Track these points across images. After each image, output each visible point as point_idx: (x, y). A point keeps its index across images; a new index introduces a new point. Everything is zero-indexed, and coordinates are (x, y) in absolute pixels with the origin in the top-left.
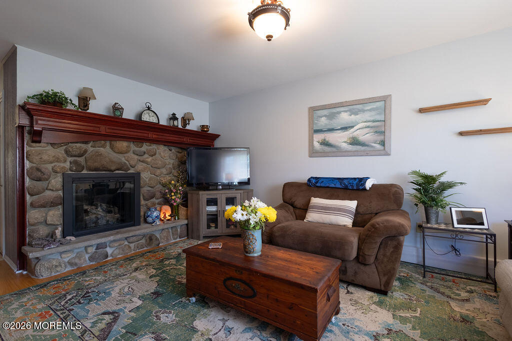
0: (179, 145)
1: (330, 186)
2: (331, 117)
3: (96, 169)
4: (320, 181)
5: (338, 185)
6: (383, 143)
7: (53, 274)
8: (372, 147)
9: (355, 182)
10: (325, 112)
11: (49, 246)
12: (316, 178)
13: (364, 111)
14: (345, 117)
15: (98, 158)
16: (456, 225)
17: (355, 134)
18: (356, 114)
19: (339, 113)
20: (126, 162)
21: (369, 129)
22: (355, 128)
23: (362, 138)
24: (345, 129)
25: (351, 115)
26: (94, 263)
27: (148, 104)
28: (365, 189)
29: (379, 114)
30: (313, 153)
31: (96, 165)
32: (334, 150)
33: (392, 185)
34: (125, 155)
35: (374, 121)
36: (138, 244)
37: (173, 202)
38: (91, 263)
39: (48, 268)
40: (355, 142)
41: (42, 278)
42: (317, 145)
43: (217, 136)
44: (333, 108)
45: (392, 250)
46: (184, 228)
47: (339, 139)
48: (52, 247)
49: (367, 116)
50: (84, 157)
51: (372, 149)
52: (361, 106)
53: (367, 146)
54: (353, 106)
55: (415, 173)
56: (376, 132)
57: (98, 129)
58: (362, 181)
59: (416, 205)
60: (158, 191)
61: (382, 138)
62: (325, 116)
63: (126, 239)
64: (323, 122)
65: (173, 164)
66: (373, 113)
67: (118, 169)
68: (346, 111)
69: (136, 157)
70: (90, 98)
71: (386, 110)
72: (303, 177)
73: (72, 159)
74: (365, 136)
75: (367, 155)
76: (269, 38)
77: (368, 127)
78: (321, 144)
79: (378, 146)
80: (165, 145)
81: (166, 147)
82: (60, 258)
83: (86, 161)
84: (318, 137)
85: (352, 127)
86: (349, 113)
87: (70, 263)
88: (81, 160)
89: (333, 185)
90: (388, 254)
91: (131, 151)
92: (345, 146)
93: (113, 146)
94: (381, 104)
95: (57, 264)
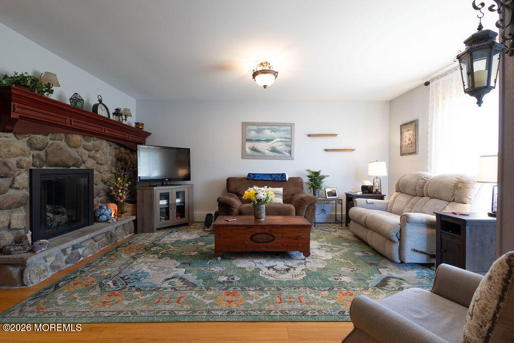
0: (116, 141)
1: (264, 179)
2: (259, 131)
3: (56, 165)
4: (257, 176)
5: (270, 179)
6: (290, 152)
7: (42, 280)
8: (284, 154)
9: (280, 176)
10: (255, 127)
11: (40, 249)
12: (254, 174)
13: (279, 131)
14: (267, 133)
15: (59, 152)
16: (327, 197)
17: (274, 145)
18: (275, 131)
19: (264, 129)
20: (79, 157)
21: (281, 143)
22: (274, 141)
23: (278, 148)
24: (268, 141)
25: (271, 132)
26: (71, 265)
27: (100, 97)
28: (285, 181)
29: (288, 134)
30: (244, 156)
31: (57, 160)
32: (260, 154)
33: (298, 178)
34: (77, 149)
35: (285, 138)
36: (102, 242)
37: (119, 199)
38: (68, 265)
39: (37, 274)
40: (274, 150)
41: (31, 285)
42: (248, 150)
43: (149, 134)
44: (260, 126)
45: (312, 211)
46: (132, 224)
47: (264, 147)
48: (43, 249)
49: (281, 134)
50: (44, 151)
51: (284, 155)
52: (277, 127)
53: (281, 153)
54: (274, 126)
55: (308, 170)
56: (286, 145)
57: (64, 121)
58: (283, 175)
59: (310, 188)
60: (101, 188)
61: (289, 149)
62: (254, 130)
63: (93, 238)
64: (253, 134)
65: (112, 160)
66: (285, 133)
67: (74, 166)
68: (268, 129)
69: (87, 152)
70: (53, 85)
71: (291, 132)
72: (245, 174)
73: (36, 152)
74: (280, 147)
75: (281, 159)
76: (265, 87)
77: (282, 141)
78: (251, 150)
79: (288, 154)
80: (107, 140)
81: (108, 142)
82: (44, 262)
83: (47, 155)
84: (249, 145)
85: (272, 140)
86: (270, 131)
87: (53, 267)
88: (42, 153)
89: (266, 179)
90: (310, 213)
91: (82, 146)
92: (268, 152)
93: (69, 139)
94: (289, 128)
95: (44, 269)
